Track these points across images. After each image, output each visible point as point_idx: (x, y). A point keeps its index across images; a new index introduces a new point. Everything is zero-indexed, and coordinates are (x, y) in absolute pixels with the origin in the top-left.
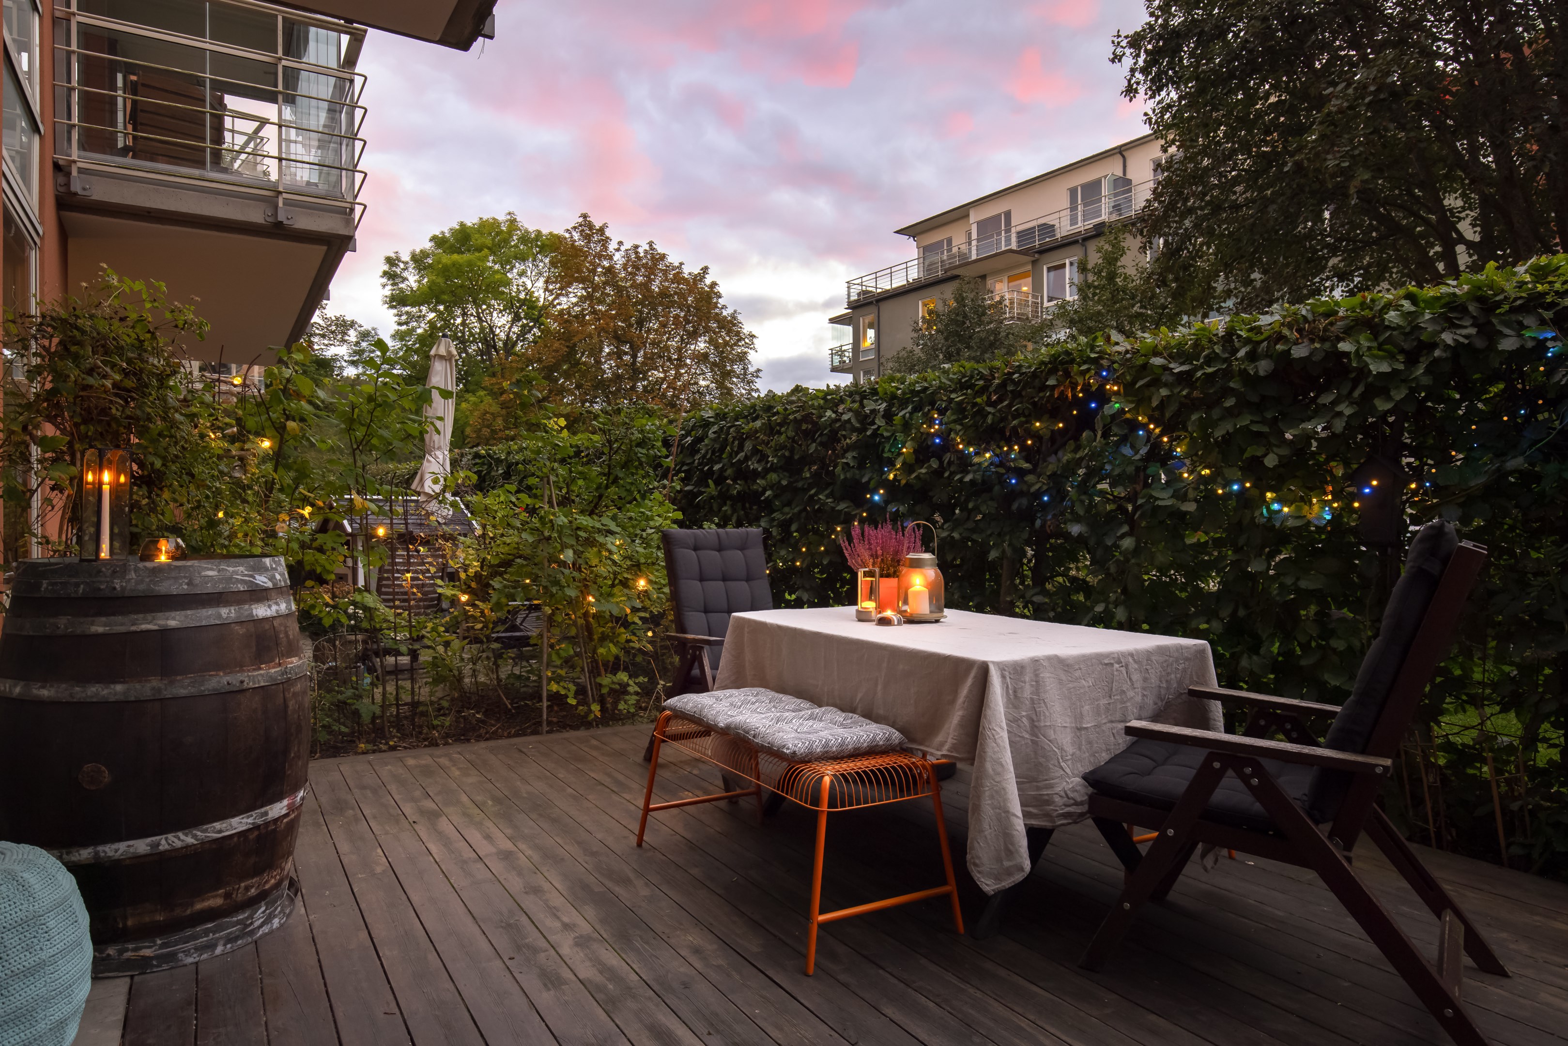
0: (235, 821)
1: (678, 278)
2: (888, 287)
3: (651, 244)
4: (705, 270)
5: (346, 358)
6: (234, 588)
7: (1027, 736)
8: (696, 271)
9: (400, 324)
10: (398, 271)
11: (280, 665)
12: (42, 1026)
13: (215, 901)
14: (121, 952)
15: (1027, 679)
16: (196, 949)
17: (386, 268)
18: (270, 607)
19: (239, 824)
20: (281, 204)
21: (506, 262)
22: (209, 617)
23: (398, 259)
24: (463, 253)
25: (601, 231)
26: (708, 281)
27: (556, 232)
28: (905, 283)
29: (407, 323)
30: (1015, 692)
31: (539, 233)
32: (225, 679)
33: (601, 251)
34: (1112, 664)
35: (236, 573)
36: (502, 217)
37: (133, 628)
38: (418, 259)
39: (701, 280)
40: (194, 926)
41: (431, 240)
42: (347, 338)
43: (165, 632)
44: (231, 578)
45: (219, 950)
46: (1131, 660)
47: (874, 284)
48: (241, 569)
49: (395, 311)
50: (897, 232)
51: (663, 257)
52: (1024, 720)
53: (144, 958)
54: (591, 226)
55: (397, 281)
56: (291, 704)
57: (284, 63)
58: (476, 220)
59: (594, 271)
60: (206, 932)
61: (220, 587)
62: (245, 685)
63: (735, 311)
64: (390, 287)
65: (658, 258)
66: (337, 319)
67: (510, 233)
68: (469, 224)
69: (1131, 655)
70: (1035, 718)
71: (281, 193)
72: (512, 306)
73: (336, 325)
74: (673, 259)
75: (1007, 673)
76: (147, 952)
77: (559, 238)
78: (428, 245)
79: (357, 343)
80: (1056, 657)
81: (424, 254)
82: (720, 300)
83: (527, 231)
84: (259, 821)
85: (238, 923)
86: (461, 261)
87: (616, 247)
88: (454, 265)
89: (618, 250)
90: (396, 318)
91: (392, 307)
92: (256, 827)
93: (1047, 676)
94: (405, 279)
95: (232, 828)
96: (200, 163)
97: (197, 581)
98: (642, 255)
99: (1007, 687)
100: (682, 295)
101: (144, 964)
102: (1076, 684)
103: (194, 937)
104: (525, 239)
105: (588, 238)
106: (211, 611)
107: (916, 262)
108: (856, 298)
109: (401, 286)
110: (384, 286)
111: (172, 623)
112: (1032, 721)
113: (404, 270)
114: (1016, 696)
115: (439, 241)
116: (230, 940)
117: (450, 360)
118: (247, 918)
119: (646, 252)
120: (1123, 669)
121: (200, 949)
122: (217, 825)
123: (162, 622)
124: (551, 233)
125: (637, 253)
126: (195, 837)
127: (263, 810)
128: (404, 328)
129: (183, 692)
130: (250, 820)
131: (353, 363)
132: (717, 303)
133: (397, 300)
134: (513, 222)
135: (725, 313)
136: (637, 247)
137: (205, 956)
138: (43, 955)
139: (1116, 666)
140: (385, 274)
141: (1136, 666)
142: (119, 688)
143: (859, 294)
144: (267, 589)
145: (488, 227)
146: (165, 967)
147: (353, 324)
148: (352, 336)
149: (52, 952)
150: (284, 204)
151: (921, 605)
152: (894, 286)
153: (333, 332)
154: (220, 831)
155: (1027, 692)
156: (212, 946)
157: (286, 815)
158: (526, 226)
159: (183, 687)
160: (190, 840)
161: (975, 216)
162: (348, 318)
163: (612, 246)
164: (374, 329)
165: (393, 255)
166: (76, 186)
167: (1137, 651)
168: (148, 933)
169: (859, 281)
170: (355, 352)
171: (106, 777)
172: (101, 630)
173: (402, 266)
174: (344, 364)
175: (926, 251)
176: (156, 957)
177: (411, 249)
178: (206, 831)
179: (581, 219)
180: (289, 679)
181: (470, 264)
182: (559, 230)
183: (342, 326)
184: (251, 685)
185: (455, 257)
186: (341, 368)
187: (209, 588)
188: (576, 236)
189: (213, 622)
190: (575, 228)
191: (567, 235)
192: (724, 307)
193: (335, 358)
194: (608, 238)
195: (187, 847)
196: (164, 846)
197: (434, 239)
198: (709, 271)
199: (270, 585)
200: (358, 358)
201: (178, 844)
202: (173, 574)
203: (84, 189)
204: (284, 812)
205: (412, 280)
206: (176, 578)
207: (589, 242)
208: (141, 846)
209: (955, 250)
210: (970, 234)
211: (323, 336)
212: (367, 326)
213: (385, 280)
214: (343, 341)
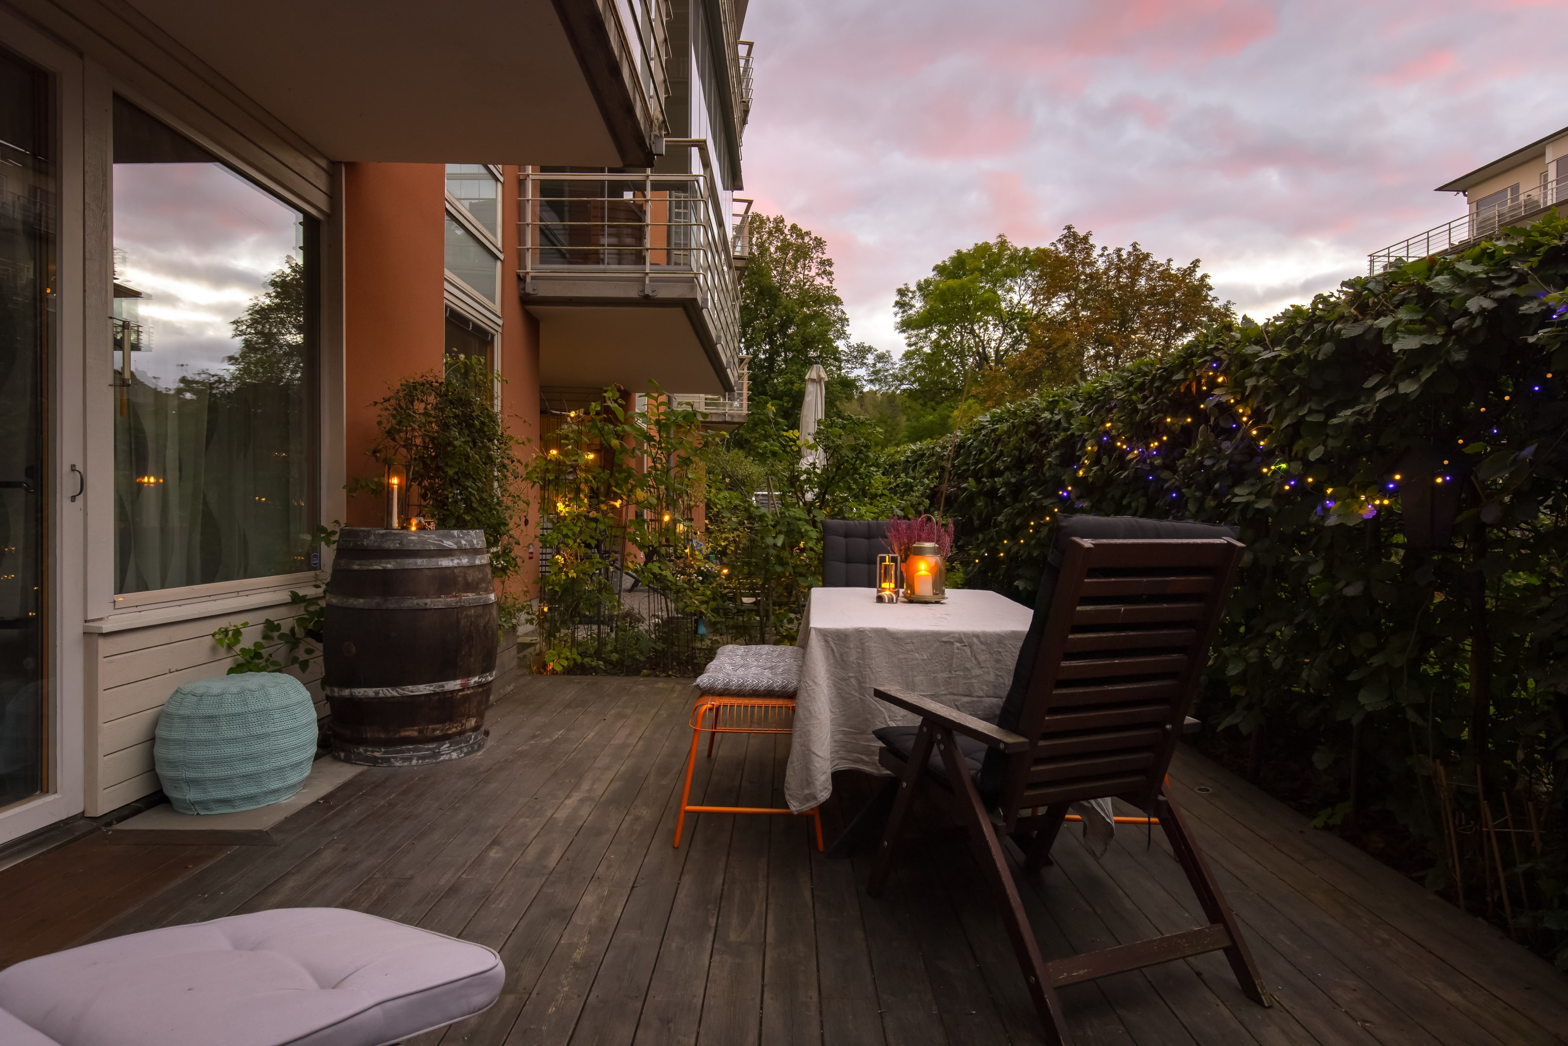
0: (421, 687)
1: (1165, 275)
2: (1425, 255)
3: (1134, 245)
4: (1196, 264)
5: (866, 378)
6: (427, 547)
7: (856, 694)
8: (1186, 265)
9: (910, 345)
10: (907, 300)
11: (456, 596)
12: (267, 767)
13: (413, 733)
14: (366, 751)
15: (852, 646)
16: (401, 759)
17: (897, 298)
18: (452, 560)
19: (424, 689)
20: (647, 282)
21: (997, 281)
22: (409, 564)
23: (908, 290)
24: (960, 277)
25: (1085, 239)
26: (1198, 274)
27: (1042, 247)
28: (1447, 247)
29: (915, 344)
30: (841, 655)
31: (1026, 250)
32: (416, 601)
33: (1085, 258)
34: (952, 643)
35: (430, 538)
36: (993, 240)
37: (371, 568)
38: (923, 288)
39: (1190, 275)
40: (402, 745)
41: (934, 270)
42: (865, 361)
43: (386, 571)
44: (426, 541)
45: (414, 762)
46: (975, 640)
47: (1405, 254)
48: (433, 536)
49: (906, 335)
50: (1440, 189)
51: (1147, 256)
52: (853, 681)
53: (375, 757)
54: (1075, 236)
55: (906, 308)
56: (463, 622)
57: (651, 178)
58: (971, 246)
59: (1077, 279)
60: (409, 750)
61: (418, 547)
62: (428, 607)
63: (1229, 302)
64: (900, 315)
65: (1140, 258)
66: (858, 346)
67: (1000, 254)
68: (965, 251)
69: (977, 636)
70: (861, 679)
71: (647, 274)
72: (1006, 320)
73: (858, 351)
74: (1159, 258)
75: (830, 639)
76: (377, 754)
77: (1044, 251)
78: (931, 274)
79: (874, 365)
80: (885, 630)
81: (928, 282)
82: (1210, 293)
83: (1016, 250)
84: (438, 690)
85: (428, 749)
86: (955, 285)
87: (1100, 252)
88: (949, 289)
89: (1102, 255)
90: (906, 341)
91: (903, 331)
92: (435, 694)
93: (873, 645)
94: (912, 306)
95: (419, 691)
96: (599, 261)
97: (405, 541)
98: (1125, 256)
99: (832, 650)
100: (1171, 292)
101: (374, 761)
102: (906, 656)
103: (402, 752)
104: (1013, 257)
105: (1070, 247)
106: (411, 561)
107: (1467, 219)
108: (1381, 271)
109: (910, 312)
110: (896, 314)
111: (389, 566)
112: (859, 682)
113: (912, 298)
114: (843, 660)
115: (940, 270)
116: (419, 758)
117: (820, 382)
118: (435, 748)
119: (1129, 254)
120: (967, 650)
121: (404, 759)
122: (410, 687)
123: (384, 565)
124: (1038, 249)
125: (1119, 256)
126: (397, 692)
127: (440, 683)
128: (913, 348)
129: (392, 606)
130: (431, 688)
131: (871, 381)
132: (1207, 295)
133: (906, 325)
134: (1003, 244)
135: (1216, 305)
136: (1119, 250)
137: (406, 764)
138: (268, 730)
139: (958, 645)
140: (897, 303)
141: (983, 647)
142: (361, 601)
143: (1385, 267)
144: (452, 550)
145: (982, 250)
146: (385, 765)
147: (870, 349)
148: (870, 359)
149: (274, 730)
150: (650, 281)
151: (925, 589)
152: (1431, 253)
153: (855, 357)
154: (412, 692)
155: (853, 657)
156: (410, 759)
157: (459, 690)
158: (1015, 245)
159: (392, 604)
160: (395, 694)
161: (1551, 154)
162: (866, 345)
163: (1095, 254)
164: (888, 352)
165: (903, 287)
166: (529, 290)
167: (985, 634)
168: (377, 743)
169: (1386, 252)
170: (873, 372)
171: (354, 650)
172: (356, 567)
173: (910, 295)
174: (864, 383)
175: (1478, 205)
176: (381, 758)
177: (916, 280)
178: (403, 690)
179: (1066, 231)
180: (463, 606)
181: (962, 287)
182: (1045, 245)
183: (862, 351)
184: (432, 606)
185: (951, 282)
186: (863, 386)
187: (412, 547)
188: (1061, 247)
189: (411, 567)
190: (1060, 240)
191: (1053, 248)
192: (1215, 299)
193: (858, 378)
194: (1091, 246)
195: (394, 697)
196: (381, 695)
197: (936, 268)
198: (1200, 264)
199: (455, 547)
200: (876, 377)
201: (389, 695)
202: (392, 538)
203: (534, 290)
204: (458, 687)
205: (918, 304)
206: (394, 540)
207: (1073, 252)
208: (370, 692)
209: (1522, 198)
210: (1546, 176)
211: (848, 361)
212: (881, 350)
213: (897, 309)
214: (863, 364)
